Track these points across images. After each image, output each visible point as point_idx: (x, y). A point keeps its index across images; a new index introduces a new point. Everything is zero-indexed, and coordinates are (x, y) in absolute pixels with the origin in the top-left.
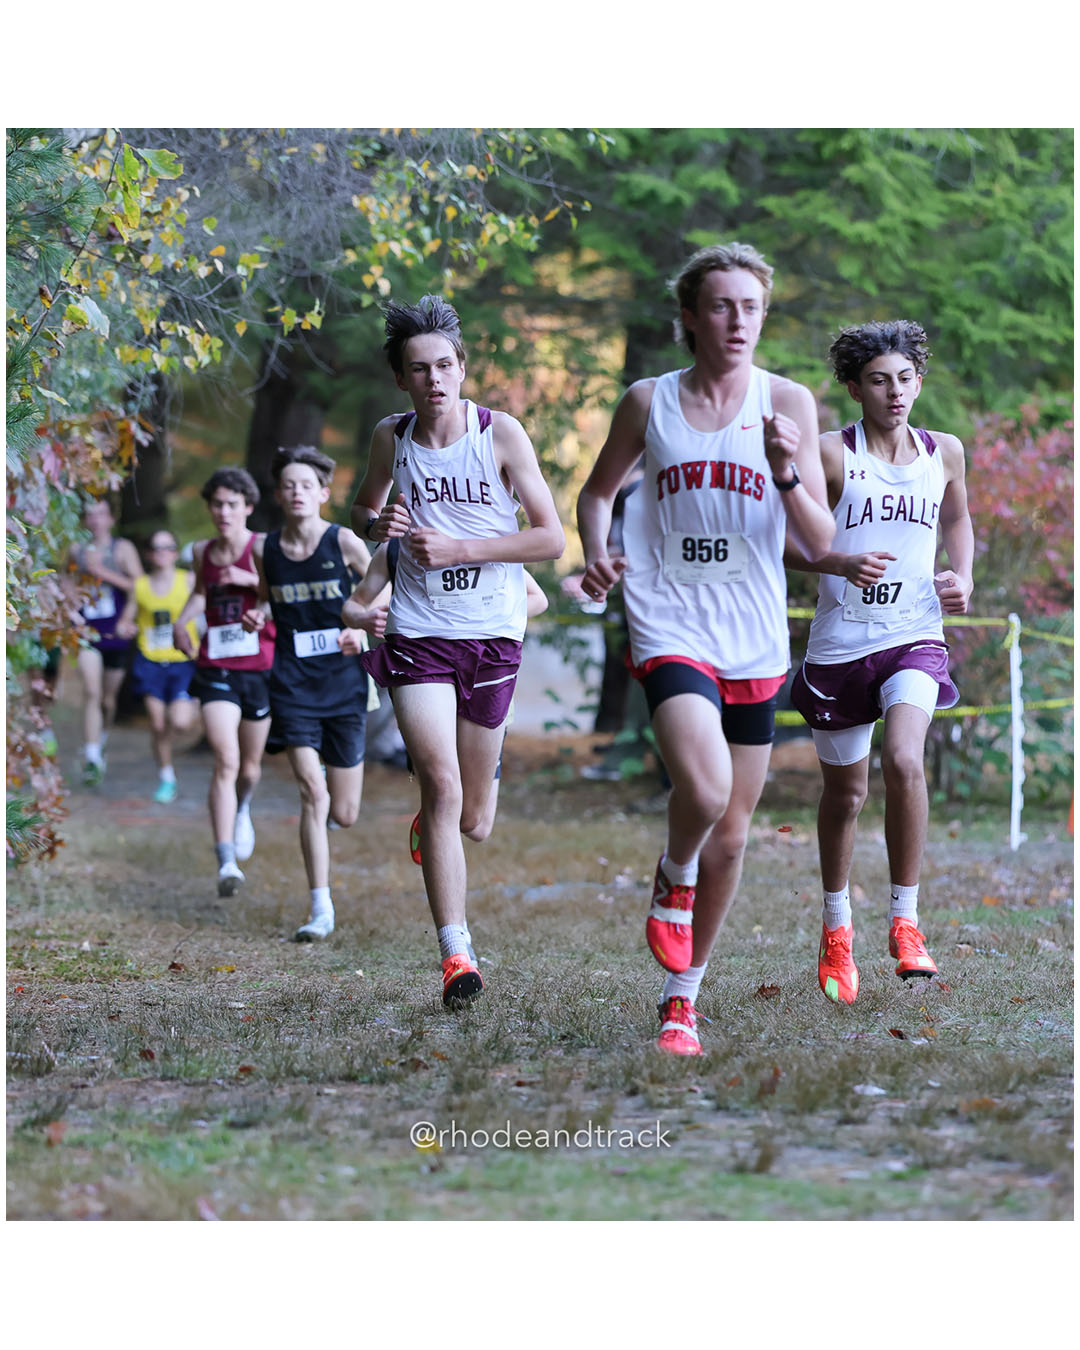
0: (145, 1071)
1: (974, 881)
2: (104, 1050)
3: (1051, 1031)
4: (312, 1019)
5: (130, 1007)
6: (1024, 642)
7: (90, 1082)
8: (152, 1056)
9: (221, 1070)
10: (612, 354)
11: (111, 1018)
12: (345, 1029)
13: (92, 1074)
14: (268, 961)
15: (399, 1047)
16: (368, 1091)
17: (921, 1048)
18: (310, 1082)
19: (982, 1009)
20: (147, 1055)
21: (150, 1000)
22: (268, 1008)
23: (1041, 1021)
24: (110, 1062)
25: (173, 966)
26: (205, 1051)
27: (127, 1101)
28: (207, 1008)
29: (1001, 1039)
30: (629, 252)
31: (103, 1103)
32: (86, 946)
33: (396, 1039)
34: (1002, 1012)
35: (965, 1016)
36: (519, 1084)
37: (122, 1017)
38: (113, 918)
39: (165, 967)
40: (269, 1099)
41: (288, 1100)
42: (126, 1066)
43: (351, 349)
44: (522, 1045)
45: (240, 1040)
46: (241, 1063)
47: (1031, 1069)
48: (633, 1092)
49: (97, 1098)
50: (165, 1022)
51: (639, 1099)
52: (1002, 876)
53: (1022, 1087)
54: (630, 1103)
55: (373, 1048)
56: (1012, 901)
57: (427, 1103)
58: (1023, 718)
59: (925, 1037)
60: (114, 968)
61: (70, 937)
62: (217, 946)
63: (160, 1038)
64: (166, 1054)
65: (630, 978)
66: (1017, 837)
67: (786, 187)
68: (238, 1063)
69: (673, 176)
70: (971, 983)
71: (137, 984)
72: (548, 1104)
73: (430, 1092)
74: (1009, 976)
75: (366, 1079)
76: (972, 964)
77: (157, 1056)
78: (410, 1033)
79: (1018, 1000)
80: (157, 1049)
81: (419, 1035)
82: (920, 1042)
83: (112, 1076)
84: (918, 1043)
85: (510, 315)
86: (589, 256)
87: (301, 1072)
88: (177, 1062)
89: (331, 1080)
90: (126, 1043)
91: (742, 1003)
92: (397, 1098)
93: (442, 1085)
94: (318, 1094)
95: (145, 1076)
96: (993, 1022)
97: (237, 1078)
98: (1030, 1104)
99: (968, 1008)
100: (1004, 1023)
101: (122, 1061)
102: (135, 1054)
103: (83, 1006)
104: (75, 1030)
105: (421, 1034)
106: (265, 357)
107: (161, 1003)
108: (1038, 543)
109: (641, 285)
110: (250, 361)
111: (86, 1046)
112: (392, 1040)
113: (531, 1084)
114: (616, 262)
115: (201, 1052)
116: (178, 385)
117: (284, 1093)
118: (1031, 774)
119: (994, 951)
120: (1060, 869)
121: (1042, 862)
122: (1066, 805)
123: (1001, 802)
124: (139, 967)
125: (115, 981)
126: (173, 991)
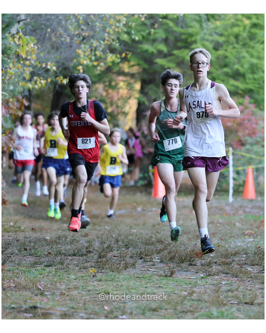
0: (25, 253)
1: (221, 209)
2: (15, 248)
4: (65, 241)
5: (22, 238)
6: (233, 154)
7: (12, 256)
9: (43, 253)
10: (138, 86)
11: (17, 241)
12: (73, 244)
13: (12, 254)
14: (55, 228)
15: (86, 248)
16: (78, 258)
18: (65, 256)
20: (26, 249)
21: (27, 237)
22: (55, 238)
24: (17, 251)
25: (33, 229)
27: (21, 260)
28: (41, 239)
29: (227, 246)
30: (142, 62)
31: (15, 261)
32: (12, 224)
33: (85, 246)
34: (227, 240)
36: (114, 256)
37: (20, 241)
38: (18, 218)
39: (31, 229)
40: (55, 260)
41: (59, 260)
44: (115, 247)
45: (48, 246)
47: (233, 252)
48: (141, 258)
49: (13, 260)
50: (30, 242)
51: (142, 260)
52: (228, 208)
53: (232, 257)
54: (140, 261)
55: (80, 248)
56: (230, 214)
57: (92, 261)
58: (233, 171)
60: (18, 229)
61: (7, 222)
62: (43, 224)
63: (29, 246)
64: (30, 249)
65: (141, 232)
66: (231, 199)
67: (179, 48)
68: (48, 251)
69: (152, 45)
70: (220, 233)
71: (23, 233)
72: (121, 261)
73: (93, 258)
74: (229, 231)
75: (78, 255)
76: (220, 229)
77: (28, 250)
78: (88, 244)
79: (231, 237)
80: (28, 248)
83: (17, 254)
85: (114, 77)
86: (132, 63)
87: (63, 254)
88: (33, 251)
89: (70, 255)
90: (21, 247)
92: (85, 260)
93: (96, 257)
94: (67, 259)
97: (47, 255)
98: (233, 261)
100: (227, 242)
101: (20, 251)
102: (23, 249)
103: (10, 238)
104: (9, 244)
105: (91, 245)
107: (29, 237)
108: (237, 131)
109: (144, 70)
111: (11, 247)
113: (117, 256)
114: (138, 65)
115: (39, 249)
116: (34, 93)
118: (235, 185)
119: (225, 226)
120: (241, 207)
121: (236, 205)
122: (242, 192)
123: (227, 191)
124: (24, 229)
125: (18, 232)
126: (32, 234)
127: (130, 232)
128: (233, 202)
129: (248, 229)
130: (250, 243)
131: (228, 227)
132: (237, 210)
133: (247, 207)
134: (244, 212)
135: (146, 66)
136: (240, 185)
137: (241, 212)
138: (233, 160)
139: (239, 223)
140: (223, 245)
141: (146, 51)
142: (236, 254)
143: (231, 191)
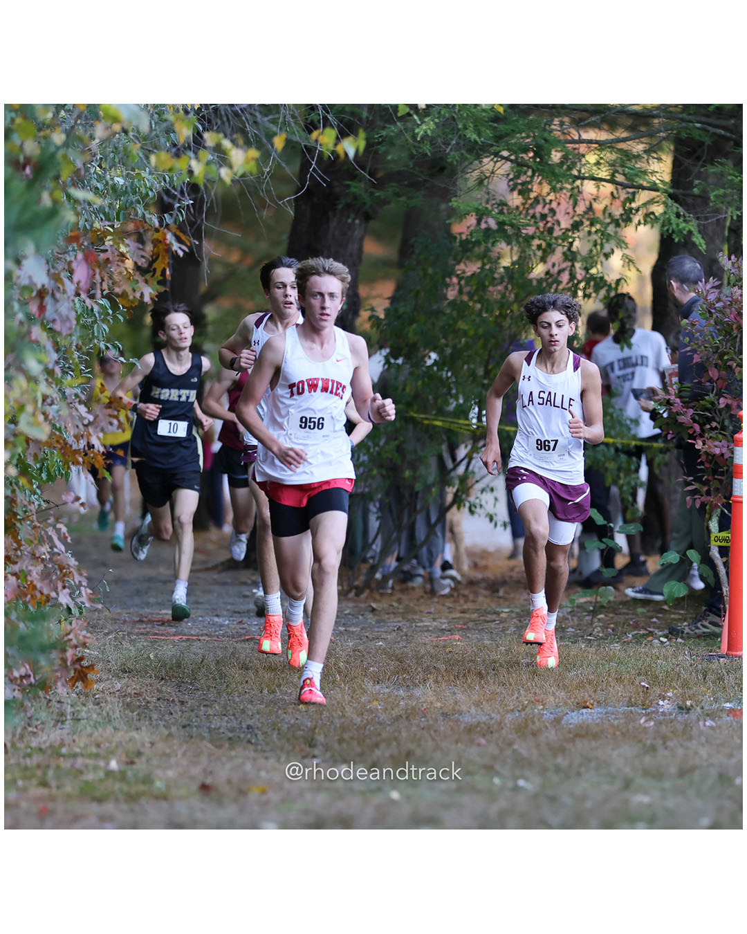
10: (661, 169)
25: (205, 788)
32: (114, 765)
38: (143, 736)
39: (195, 787)
43: (394, 157)
60: (142, 788)
61: (97, 756)
62: (248, 767)
71: (164, 804)
106: (305, 166)
110: (292, 170)
124: (168, 787)
125: (143, 800)
126: (202, 810)
127: (626, 802)
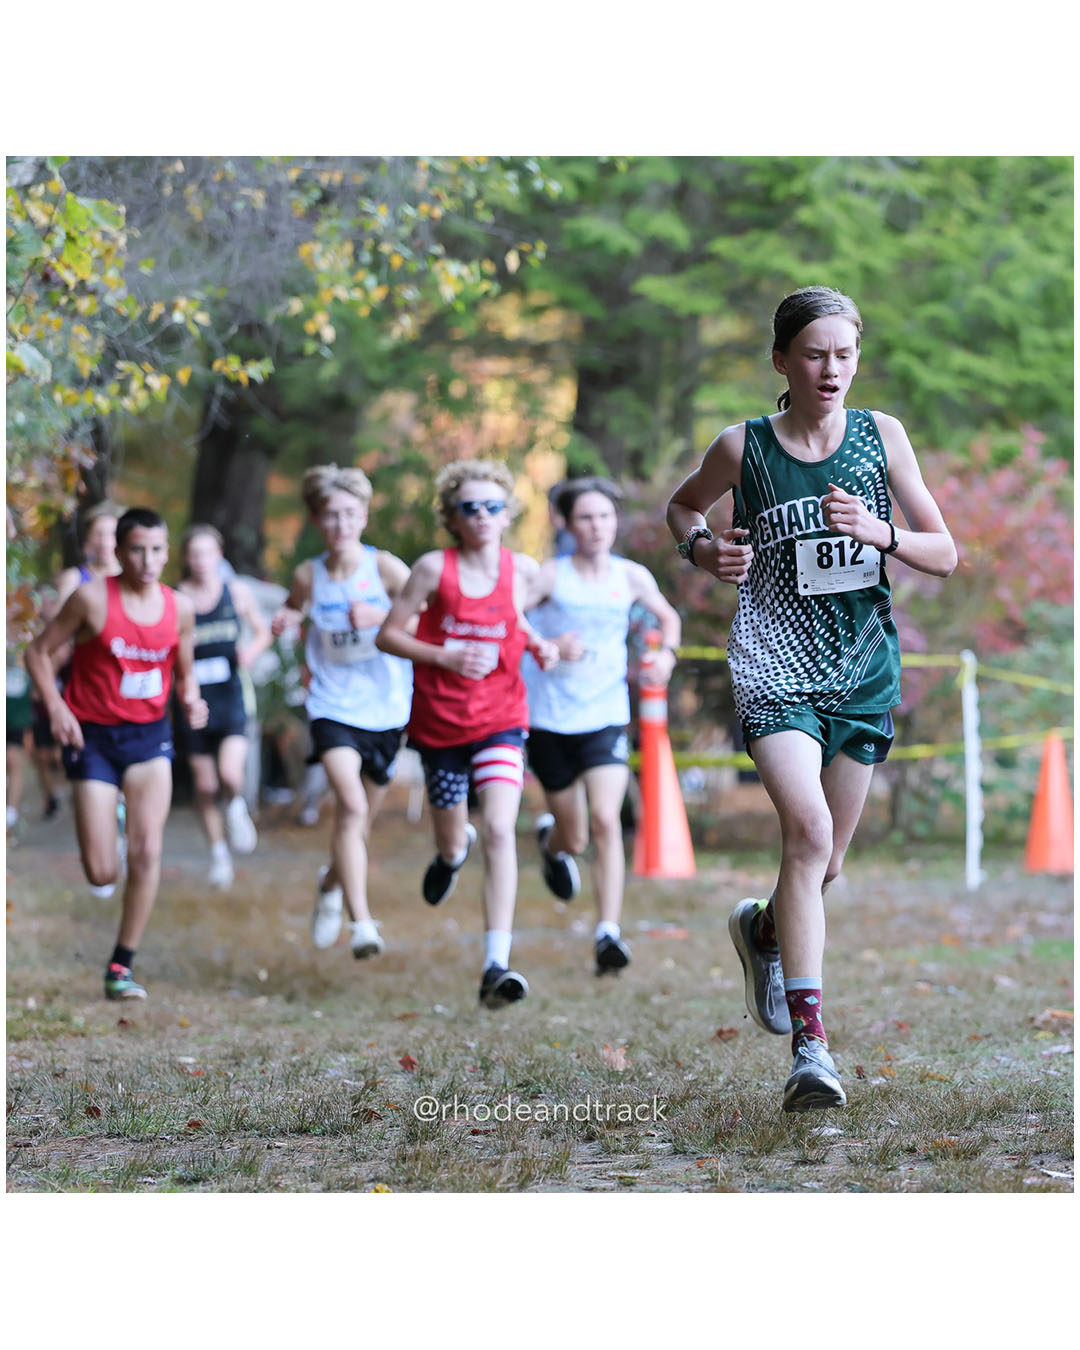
0: (92, 1129)
1: (932, 920)
2: (48, 1108)
3: (1008, 1067)
4: (263, 1072)
5: (76, 1064)
6: (980, 680)
7: (34, 1141)
8: (98, 1113)
9: (169, 1126)
10: (563, 398)
11: (57, 1075)
12: (298, 1082)
13: (35, 1132)
14: (218, 1015)
15: (352, 1098)
16: (320, 1143)
17: (878, 1086)
18: (261, 1136)
19: (940, 1046)
20: (93, 1112)
21: (97, 1057)
22: (219, 1062)
23: (998, 1058)
24: (54, 1120)
25: (122, 1022)
26: (153, 1107)
27: (72, 1159)
28: (157, 1063)
29: (958, 1078)
30: (577, 293)
31: (48, 1162)
32: (31, 1003)
33: (349, 1090)
34: (959, 1050)
35: (923, 1055)
36: (475, 1133)
37: (68, 1075)
38: (60, 974)
39: (113, 1023)
40: (218, 1154)
41: (238, 1154)
42: (71, 1123)
43: (296, 396)
44: (478, 1093)
45: (189, 1095)
46: (190, 1118)
47: (987, 1104)
48: (590, 1138)
49: (40, 1157)
50: (111, 1079)
51: (596, 1145)
52: (961, 915)
53: (979, 1124)
54: (585, 1149)
55: (325, 1100)
56: (970, 938)
57: (380, 1154)
58: (982, 756)
59: (884, 1076)
60: (60, 1025)
61: (15, 995)
62: (166, 1002)
63: (108, 1095)
64: (112, 1110)
65: (587, 1024)
66: (974, 873)
67: (736, 228)
68: (187, 1118)
69: (622, 218)
70: (930, 1021)
71: (83, 1041)
72: (503, 1152)
73: (384, 1143)
74: (966, 1014)
75: (318, 1131)
76: (930, 1003)
77: (103, 1113)
78: (363, 1083)
79: (975, 1038)
80: (103, 1105)
81: (372, 1085)
82: (878, 1081)
83: (57, 1134)
84: (875, 1082)
85: (458, 360)
86: (536, 298)
87: (252, 1126)
88: (124, 1118)
89: (283, 1133)
90: (72, 1100)
91: (700, 1046)
92: (350, 1149)
93: (395, 1136)
94: (269, 1148)
95: (91, 1133)
96: (950, 1061)
97: (186, 1133)
98: (986, 1140)
99: (926, 1046)
100: (961, 1061)
101: (67, 1118)
102: (81, 1111)
103: (27, 1065)
104: (19, 1089)
105: (375, 1084)
106: (207, 407)
107: (108, 1059)
108: (991, 582)
109: (590, 326)
110: (193, 411)
111: (30, 1105)
112: (345, 1091)
113: (486, 1132)
114: (564, 304)
115: (149, 1108)
116: (117, 435)
117: (234, 1149)
118: (989, 812)
119: (952, 989)
120: (1018, 906)
121: (999, 899)
122: (1022, 843)
123: (958, 841)
124: (86, 1024)
125: (61, 1038)
126: (121, 1047)
127: (543, 1024)
128: (982, 886)
129: (1048, 1003)
130: (1058, 1064)
131: (963, 997)
132: (1003, 922)
133: (1042, 908)
134: (1033, 927)
135: (595, 310)
136: (1012, 814)
137: (1017, 930)
138: (981, 705)
139: (1011, 975)
140: (945, 1074)
141: (599, 245)
142: (999, 1110)
143: (974, 841)
